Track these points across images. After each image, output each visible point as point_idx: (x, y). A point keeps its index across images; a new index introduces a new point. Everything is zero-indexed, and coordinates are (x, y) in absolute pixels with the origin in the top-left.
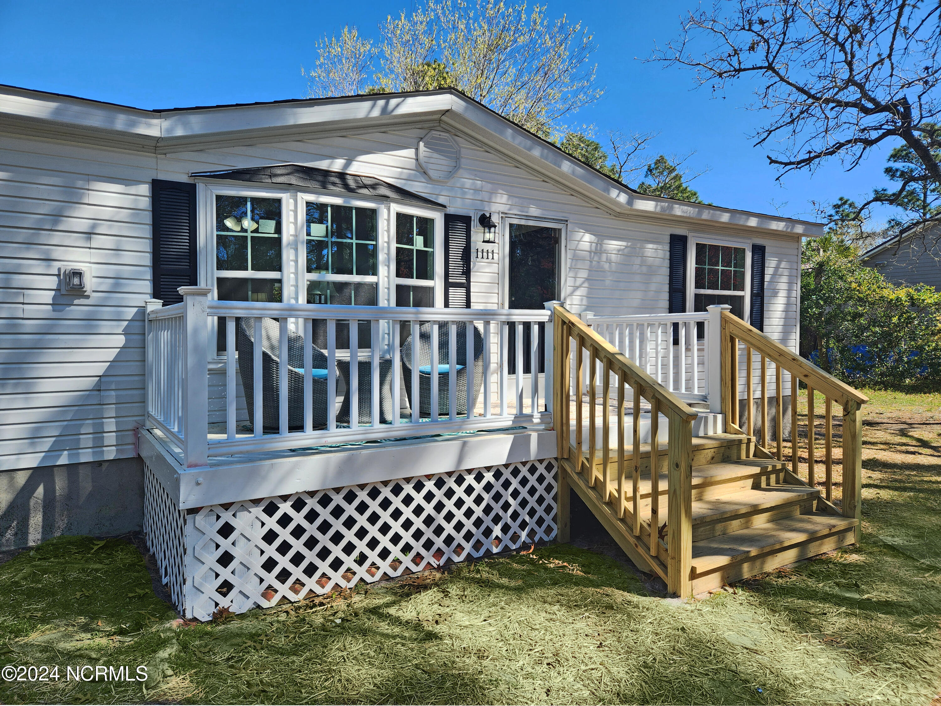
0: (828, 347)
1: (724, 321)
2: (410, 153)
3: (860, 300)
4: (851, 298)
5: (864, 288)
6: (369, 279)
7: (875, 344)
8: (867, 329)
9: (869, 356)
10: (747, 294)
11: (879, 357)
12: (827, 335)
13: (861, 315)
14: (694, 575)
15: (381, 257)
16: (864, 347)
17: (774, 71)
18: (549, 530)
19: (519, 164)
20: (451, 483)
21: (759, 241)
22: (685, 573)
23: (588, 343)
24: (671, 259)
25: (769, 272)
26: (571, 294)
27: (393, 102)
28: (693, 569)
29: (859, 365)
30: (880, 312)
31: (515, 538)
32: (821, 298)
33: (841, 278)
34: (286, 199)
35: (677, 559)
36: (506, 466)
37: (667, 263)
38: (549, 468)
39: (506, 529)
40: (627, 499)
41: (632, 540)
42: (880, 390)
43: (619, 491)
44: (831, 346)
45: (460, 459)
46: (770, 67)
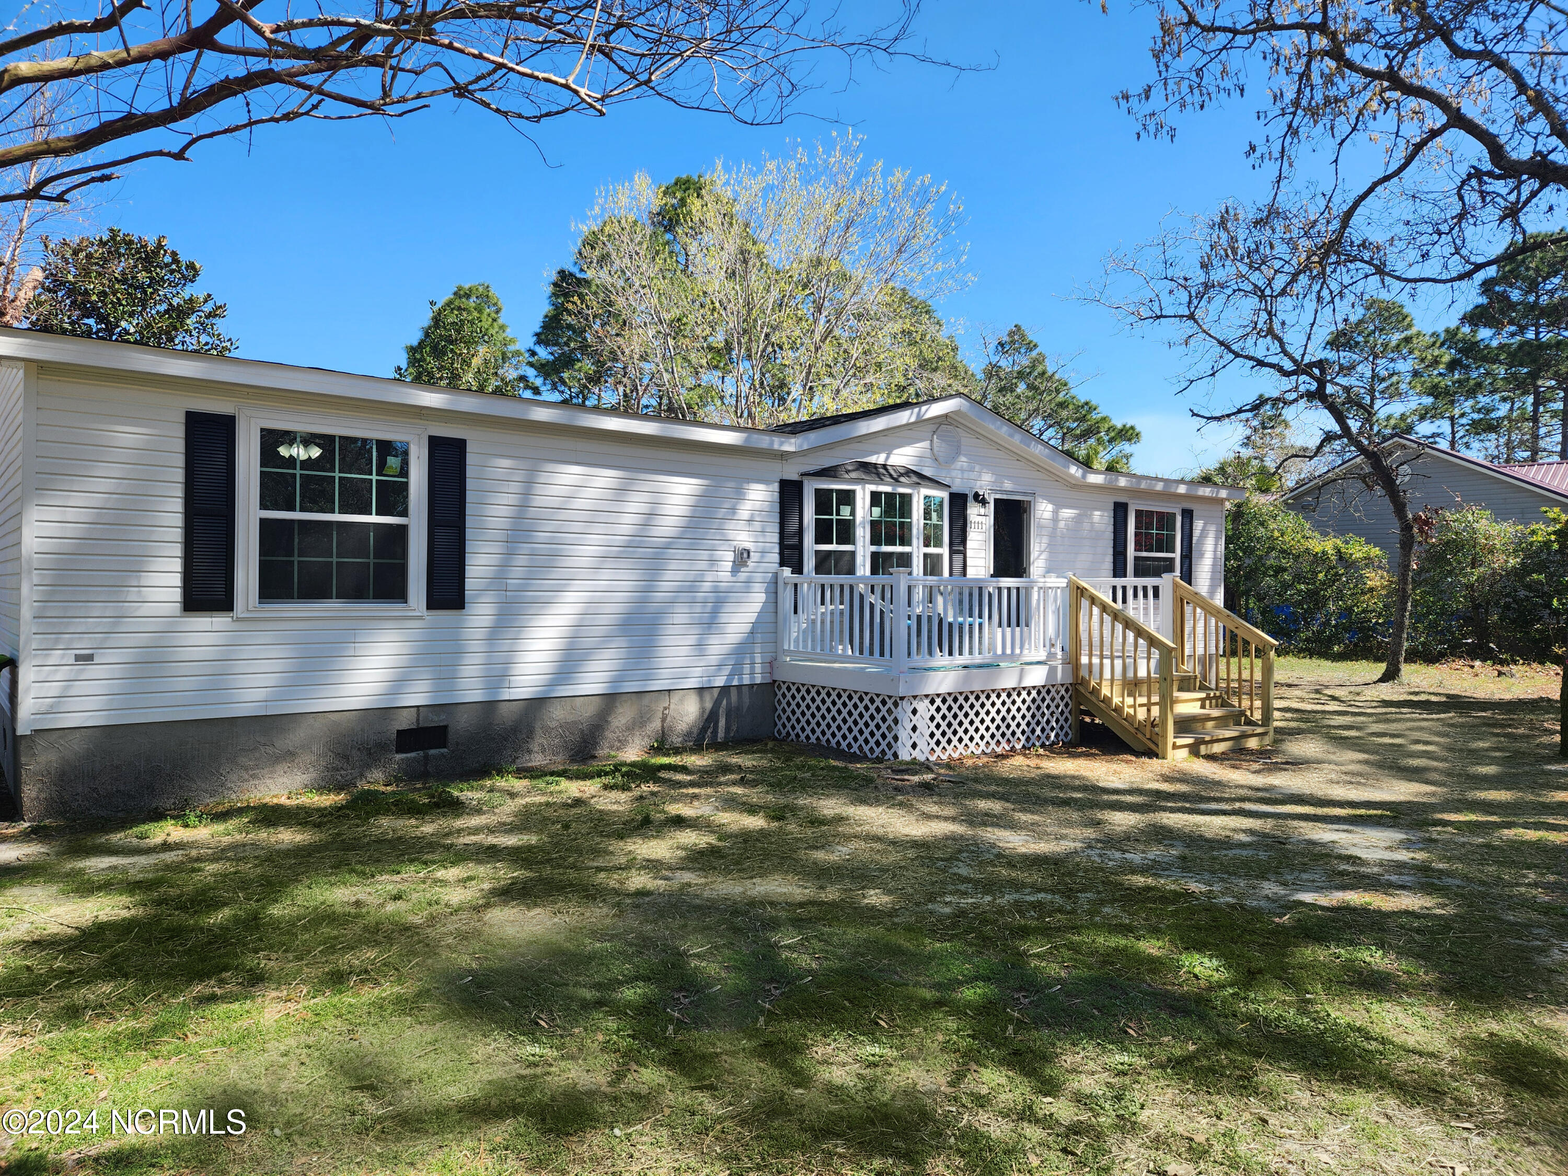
0: (1247, 608)
1: (1176, 585)
2: (926, 444)
3: (1283, 551)
4: (1273, 549)
5: (1287, 539)
6: (906, 549)
7: (1299, 604)
8: (1291, 586)
9: (1293, 619)
10: (1177, 555)
11: (1305, 619)
12: (1247, 593)
13: (1285, 570)
14: (1175, 747)
15: (915, 531)
16: (1288, 607)
17: (1196, 321)
18: (1066, 734)
19: (999, 447)
20: (1014, 696)
21: (1188, 506)
22: (1170, 745)
23: (1097, 602)
24: (1115, 525)
25: (1196, 533)
26: (1038, 558)
27: (924, 408)
28: (1174, 743)
29: (1282, 628)
30: (1305, 567)
31: (1048, 737)
32: (1240, 548)
33: (1262, 524)
34: (858, 488)
35: (1165, 737)
36: (1043, 687)
37: (1111, 528)
38: (1067, 690)
39: (1043, 730)
40: (1129, 707)
41: (1133, 731)
42: (1304, 657)
43: (1123, 702)
44: (1251, 605)
45: (1020, 679)
46: (1191, 317)
